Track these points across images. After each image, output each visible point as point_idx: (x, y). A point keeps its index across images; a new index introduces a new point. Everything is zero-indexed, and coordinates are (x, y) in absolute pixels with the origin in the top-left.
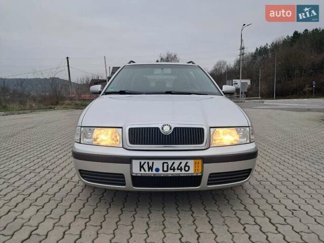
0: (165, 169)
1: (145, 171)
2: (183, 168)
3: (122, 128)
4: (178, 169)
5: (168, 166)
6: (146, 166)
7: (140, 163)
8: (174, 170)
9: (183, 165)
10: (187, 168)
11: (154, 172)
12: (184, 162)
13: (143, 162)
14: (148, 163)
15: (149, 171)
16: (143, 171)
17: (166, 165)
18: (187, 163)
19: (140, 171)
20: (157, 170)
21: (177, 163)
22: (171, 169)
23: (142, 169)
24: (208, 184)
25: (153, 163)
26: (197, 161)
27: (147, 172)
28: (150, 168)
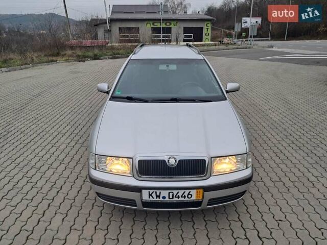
0: (171, 197)
1: (153, 198)
2: (186, 196)
3: (132, 158)
4: (182, 197)
5: (173, 195)
6: (154, 195)
7: (149, 192)
8: (178, 197)
9: (186, 194)
10: (190, 196)
11: (161, 199)
12: (187, 192)
13: (151, 191)
14: (156, 192)
15: (157, 198)
16: (151, 199)
17: (171, 194)
18: (190, 192)
19: (149, 198)
20: (164, 198)
21: (181, 192)
22: (176, 197)
23: (151, 197)
24: (208, 205)
25: (160, 193)
26: (199, 190)
27: (155, 199)
28: (158, 196)
